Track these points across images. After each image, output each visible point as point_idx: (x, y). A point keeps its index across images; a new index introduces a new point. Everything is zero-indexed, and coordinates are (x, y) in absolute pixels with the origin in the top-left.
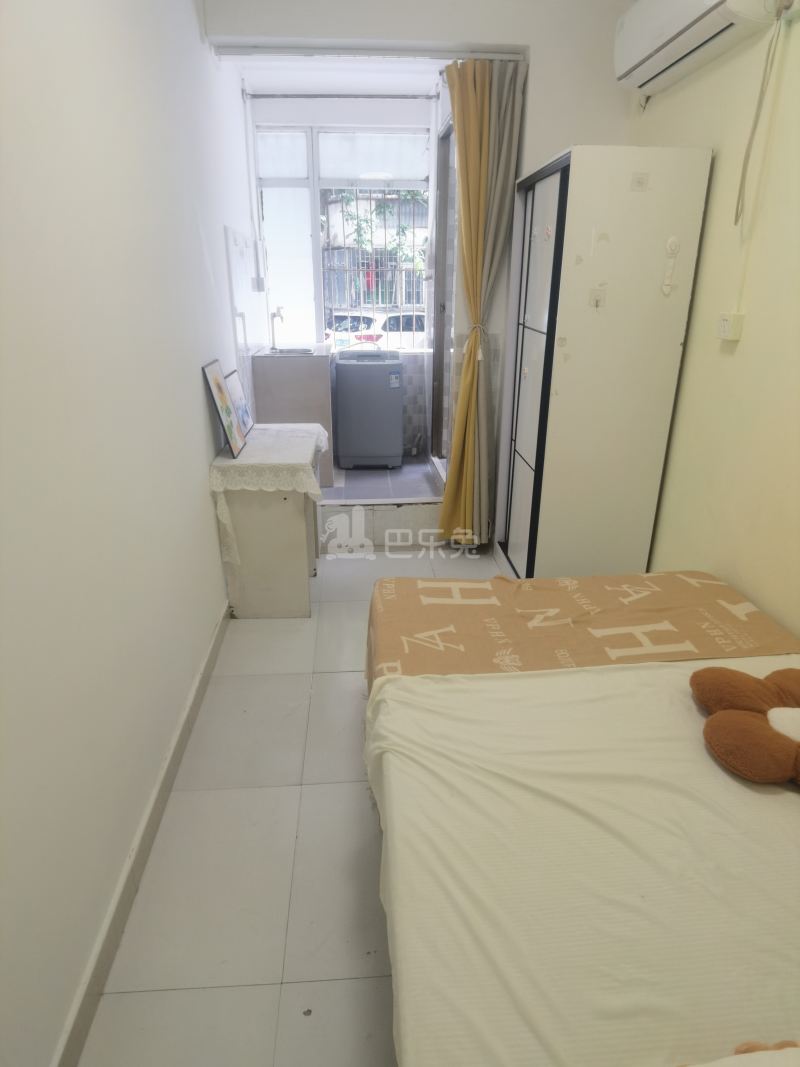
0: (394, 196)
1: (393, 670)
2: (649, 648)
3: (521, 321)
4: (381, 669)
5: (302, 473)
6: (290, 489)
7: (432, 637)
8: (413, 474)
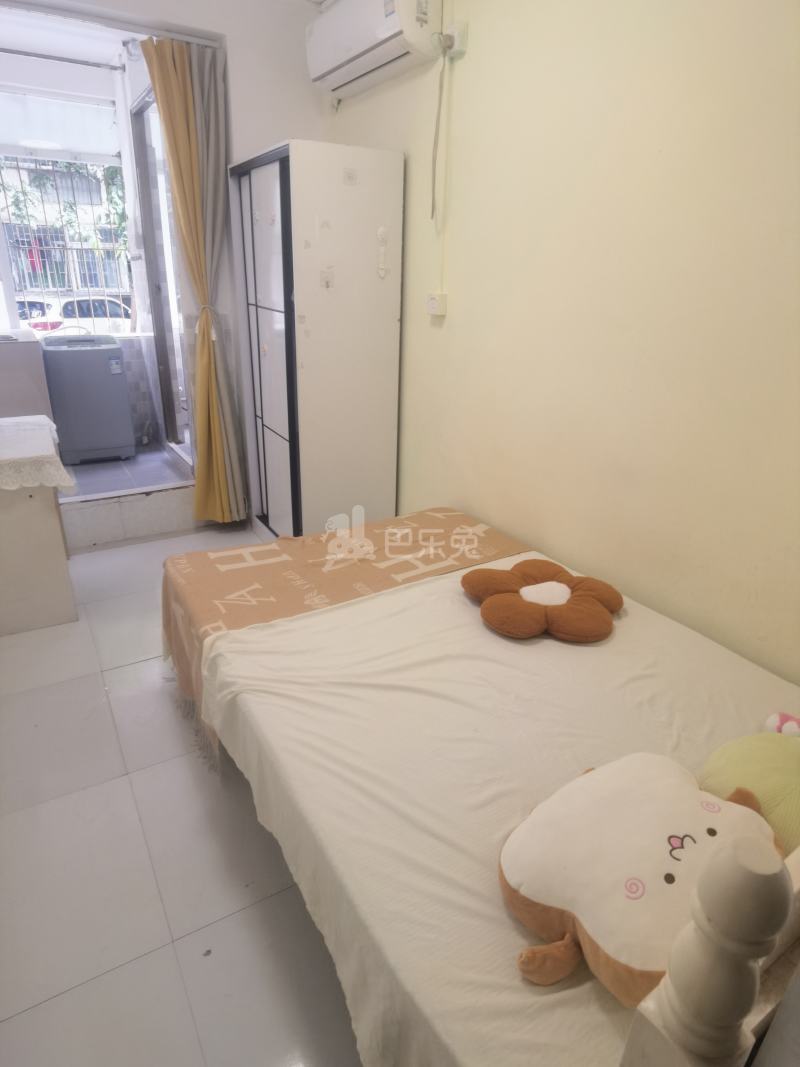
0: (50, 168)
1: (218, 629)
2: (423, 568)
3: (252, 300)
4: (206, 631)
5: (48, 466)
6: (37, 484)
7: (242, 596)
8: (151, 462)
